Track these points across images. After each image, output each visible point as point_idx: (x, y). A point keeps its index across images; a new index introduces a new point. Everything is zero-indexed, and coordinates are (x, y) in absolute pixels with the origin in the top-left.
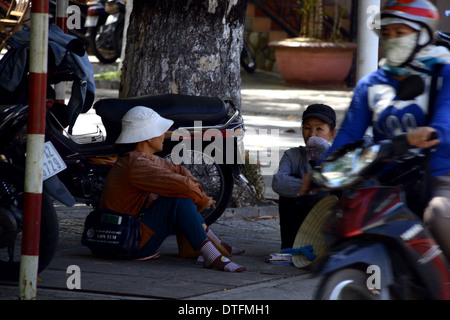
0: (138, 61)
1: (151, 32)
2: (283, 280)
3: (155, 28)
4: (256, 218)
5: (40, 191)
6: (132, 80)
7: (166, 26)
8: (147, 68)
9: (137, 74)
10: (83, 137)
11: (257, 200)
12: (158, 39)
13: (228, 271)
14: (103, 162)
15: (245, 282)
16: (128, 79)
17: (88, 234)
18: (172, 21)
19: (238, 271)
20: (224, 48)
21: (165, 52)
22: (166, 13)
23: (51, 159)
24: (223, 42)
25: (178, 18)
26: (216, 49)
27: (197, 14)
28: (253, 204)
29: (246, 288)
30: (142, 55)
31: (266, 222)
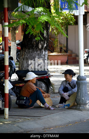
0: (23, 61)
1: (26, 54)
2: (64, 111)
3: (27, 53)
4: (54, 97)
5: (8, 93)
6: (22, 65)
7: (29, 52)
8: (25, 62)
9: (23, 64)
10: (13, 79)
11: (54, 93)
12: (28, 55)
13: (51, 110)
14: (18, 85)
15: (56, 112)
16: (21, 65)
17: (17, 101)
18: (31, 51)
19: (53, 110)
20: (43, 57)
21: (29, 58)
22: (29, 49)
23: (9, 85)
24: (43, 55)
25: (32, 50)
26: (41, 57)
27: (36, 49)
28: (53, 94)
29: (56, 113)
30: (24, 59)
31: (57, 98)
